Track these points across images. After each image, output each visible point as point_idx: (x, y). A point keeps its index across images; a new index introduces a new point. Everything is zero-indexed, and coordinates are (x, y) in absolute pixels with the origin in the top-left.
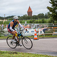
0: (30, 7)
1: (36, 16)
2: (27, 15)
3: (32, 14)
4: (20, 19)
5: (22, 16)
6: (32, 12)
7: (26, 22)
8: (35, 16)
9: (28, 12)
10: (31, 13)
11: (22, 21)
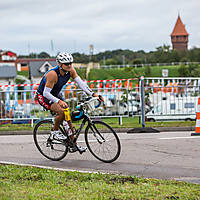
0: (179, 18)
2: (171, 48)
3: (187, 42)
4: (144, 63)
5: (151, 52)
6: (186, 36)
7: (165, 72)
9: (172, 37)
10: (182, 40)
11: (152, 68)
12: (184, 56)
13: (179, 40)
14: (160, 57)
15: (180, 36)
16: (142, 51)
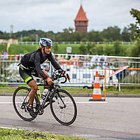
0: (81, 8)
1: (97, 32)
2: (74, 31)
3: (87, 26)
5: (59, 33)
6: (86, 22)
7: (69, 49)
8: (95, 34)
9: (76, 22)
10: (84, 24)
11: (58, 45)
12: (84, 37)
13: (81, 24)
14: (66, 37)
15: (81, 21)
16: (52, 32)
